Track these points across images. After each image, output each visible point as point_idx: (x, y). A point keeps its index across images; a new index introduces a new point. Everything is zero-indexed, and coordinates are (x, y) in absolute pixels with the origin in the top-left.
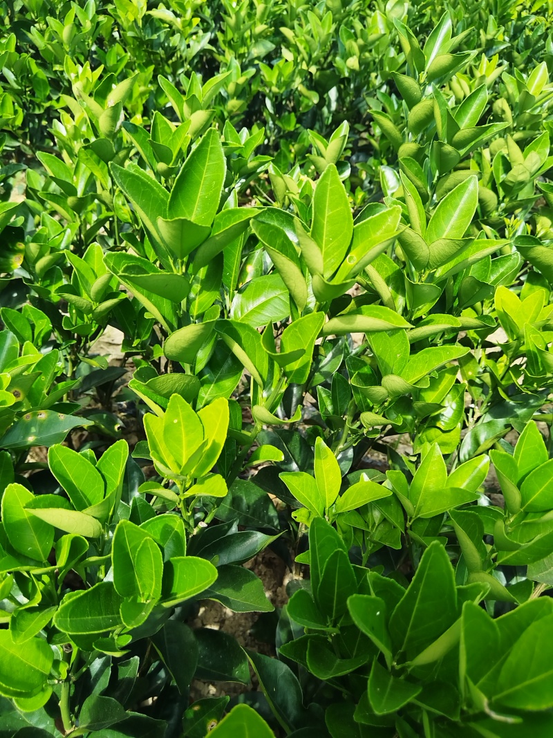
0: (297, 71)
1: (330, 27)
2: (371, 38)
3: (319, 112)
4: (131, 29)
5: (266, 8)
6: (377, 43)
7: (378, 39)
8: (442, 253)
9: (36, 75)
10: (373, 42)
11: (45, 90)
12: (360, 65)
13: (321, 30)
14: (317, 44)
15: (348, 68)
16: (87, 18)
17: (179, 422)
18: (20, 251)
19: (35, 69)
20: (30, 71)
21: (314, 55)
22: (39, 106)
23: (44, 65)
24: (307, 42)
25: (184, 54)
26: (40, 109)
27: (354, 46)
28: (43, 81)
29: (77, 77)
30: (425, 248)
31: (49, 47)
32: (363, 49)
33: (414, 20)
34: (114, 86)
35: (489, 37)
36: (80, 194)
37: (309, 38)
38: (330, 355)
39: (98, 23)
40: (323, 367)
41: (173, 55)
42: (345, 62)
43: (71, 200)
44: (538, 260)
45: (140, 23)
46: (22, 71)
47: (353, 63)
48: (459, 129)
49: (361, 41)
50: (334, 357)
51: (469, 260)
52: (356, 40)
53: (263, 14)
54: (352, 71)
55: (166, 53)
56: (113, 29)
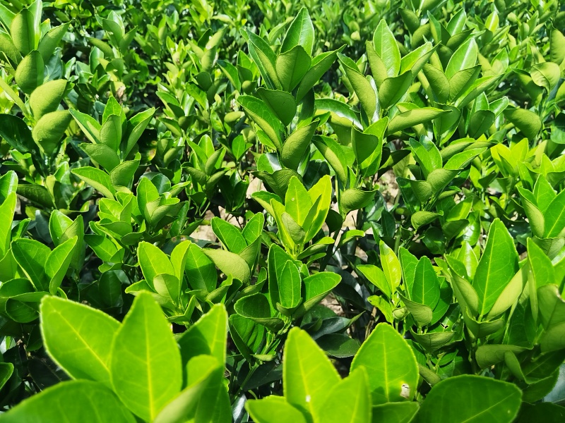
0: (317, 44)
1: (338, 11)
2: (367, 16)
3: (335, 73)
4: (203, 27)
5: (292, 6)
6: (371, 21)
7: (372, 18)
8: (459, 83)
9: (139, 64)
10: (369, 20)
11: (146, 73)
12: (361, 36)
13: (333, 14)
14: (330, 24)
15: (353, 40)
16: (174, 23)
17: (295, 200)
18: (154, 147)
19: (139, 60)
20: (135, 61)
21: (329, 31)
22: (142, 84)
23: (145, 57)
24: (324, 23)
25: (238, 42)
26: (142, 86)
27: (355, 24)
28: (145, 67)
29: (175, 50)
30: (446, 82)
31: (149, 44)
32: (362, 25)
33: (394, 6)
34: (210, 37)
35: (449, 11)
36: (186, 115)
37: (324, 20)
38: (374, 208)
39: (181, 26)
40: (369, 217)
41: (231, 43)
42: (350, 36)
43: (181, 120)
44: (520, 121)
45: (209, 23)
46: (130, 62)
47: (356, 35)
48: (450, 37)
49: (360, 20)
50: (376, 209)
51: (478, 88)
52: (356, 21)
53: (291, 10)
54: (356, 42)
55: (227, 40)
56: (188, 32)
